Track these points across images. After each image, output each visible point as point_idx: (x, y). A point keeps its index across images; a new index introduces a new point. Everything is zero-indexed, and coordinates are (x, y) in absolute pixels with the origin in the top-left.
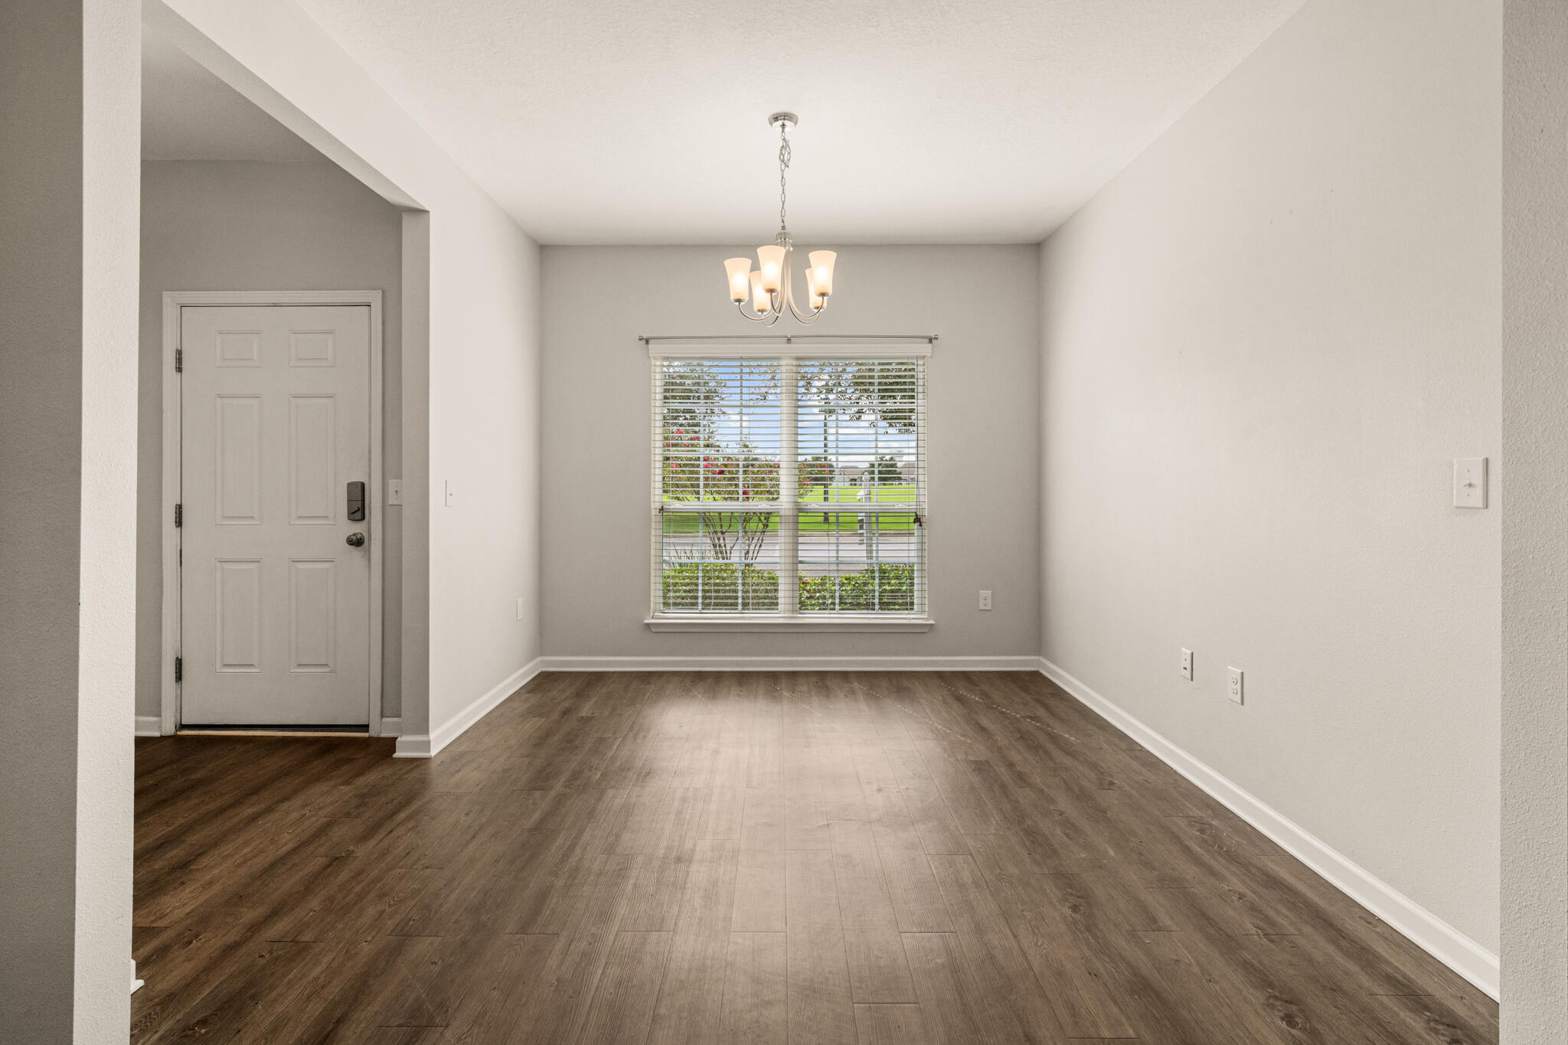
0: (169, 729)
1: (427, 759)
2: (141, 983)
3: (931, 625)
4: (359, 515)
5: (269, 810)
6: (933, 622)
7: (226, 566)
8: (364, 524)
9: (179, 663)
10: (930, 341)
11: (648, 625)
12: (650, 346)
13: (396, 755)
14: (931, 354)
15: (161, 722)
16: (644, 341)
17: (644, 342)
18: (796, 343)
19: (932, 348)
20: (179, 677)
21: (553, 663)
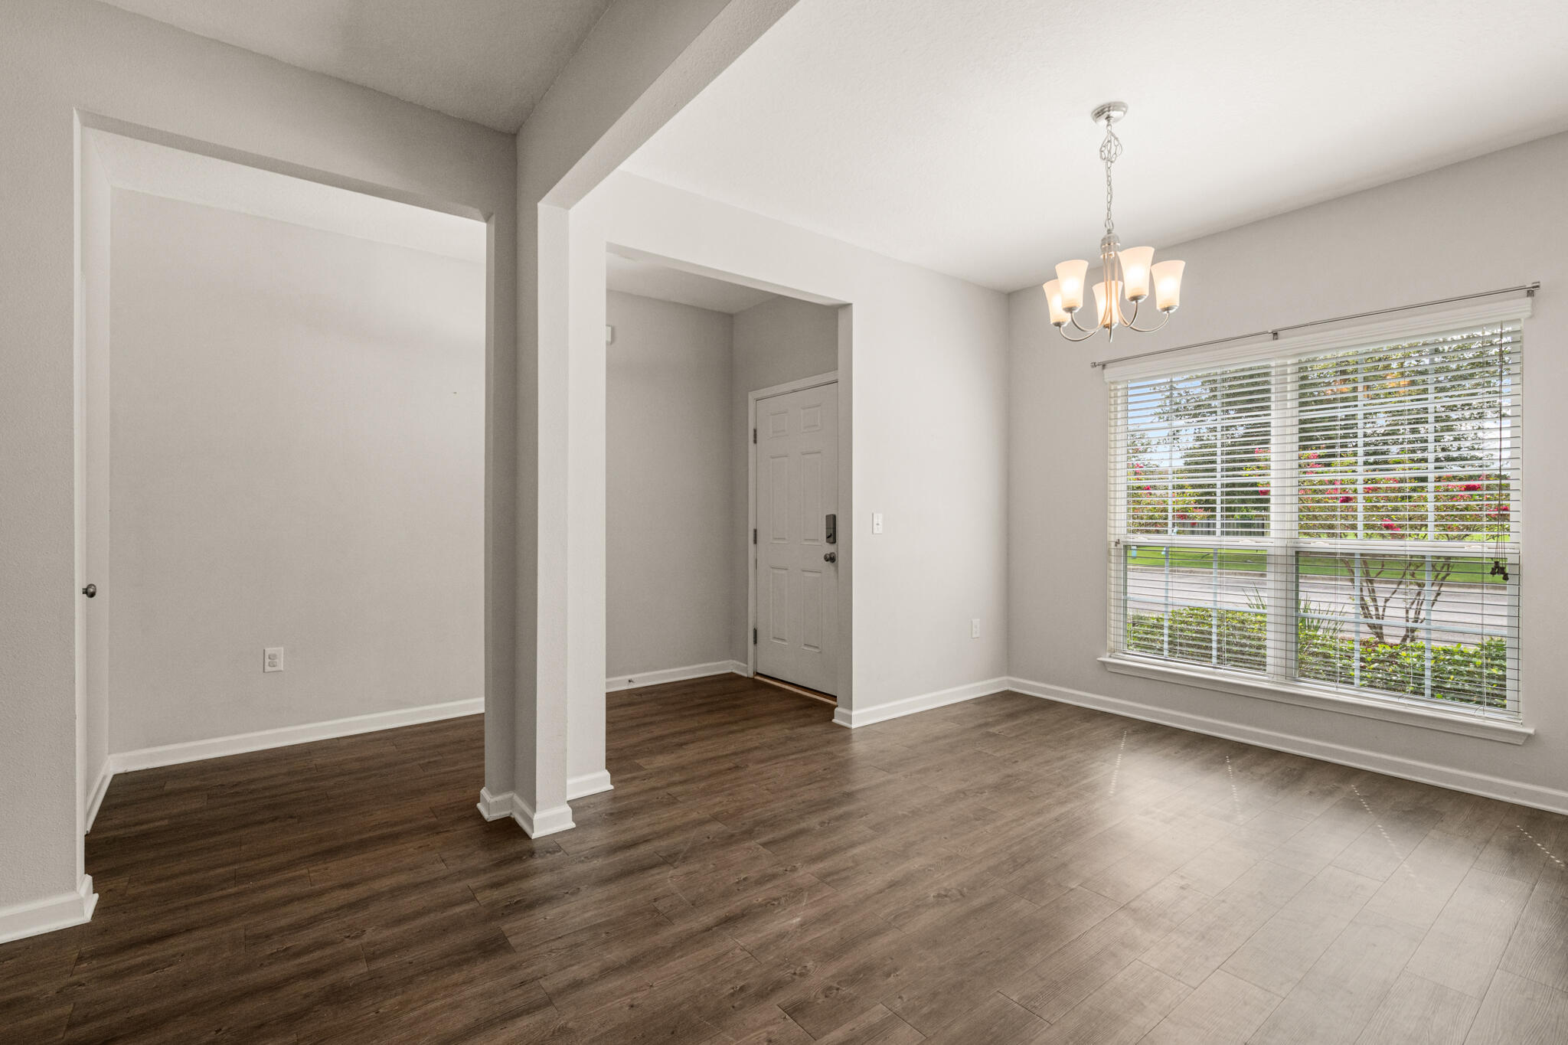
0: (751, 674)
1: (849, 729)
2: (612, 787)
3: (1529, 736)
4: (831, 539)
5: (743, 730)
6: (1531, 731)
7: (776, 571)
8: (835, 546)
9: (755, 631)
10: (1530, 293)
11: (1104, 663)
12: (1105, 371)
13: (834, 720)
14: (1529, 314)
15: (747, 667)
16: (1101, 366)
17: (1099, 368)
18: (1286, 338)
19: (1533, 305)
20: (755, 642)
21: (1018, 685)
